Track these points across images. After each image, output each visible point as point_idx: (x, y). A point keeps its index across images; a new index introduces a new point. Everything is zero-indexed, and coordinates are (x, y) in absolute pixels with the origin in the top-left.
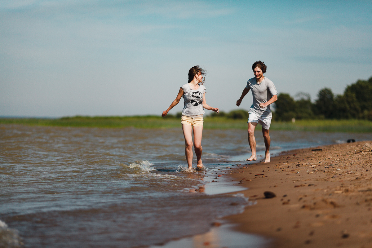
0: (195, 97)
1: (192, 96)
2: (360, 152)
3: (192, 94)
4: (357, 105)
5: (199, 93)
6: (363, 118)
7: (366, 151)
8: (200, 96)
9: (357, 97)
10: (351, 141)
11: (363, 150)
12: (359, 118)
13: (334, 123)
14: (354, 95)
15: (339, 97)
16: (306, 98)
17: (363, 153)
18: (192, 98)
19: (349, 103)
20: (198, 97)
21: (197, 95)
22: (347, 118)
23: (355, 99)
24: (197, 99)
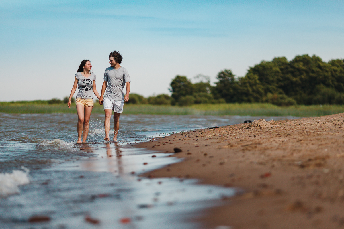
0: (86, 83)
1: (83, 82)
2: (250, 127)
3: (83, 81)
4: (261, 88)
5: (89, 81)
6: (267, 101)
7: (255, 126)
8: (90, 83)
9: (260, 79)
10: (248, 122)
11: (252, 125)
12: (263, 102)
13: (235, 107)
14: (257, 77)
15: (241, 79)
16: (205, 81)
17: (252, 127)
18: (83, 84)
19: (251, 85)
20: (88, 84)
21: (88, 82)
22: (249, 101)
23: (258, 82)
24: (87, 85)
